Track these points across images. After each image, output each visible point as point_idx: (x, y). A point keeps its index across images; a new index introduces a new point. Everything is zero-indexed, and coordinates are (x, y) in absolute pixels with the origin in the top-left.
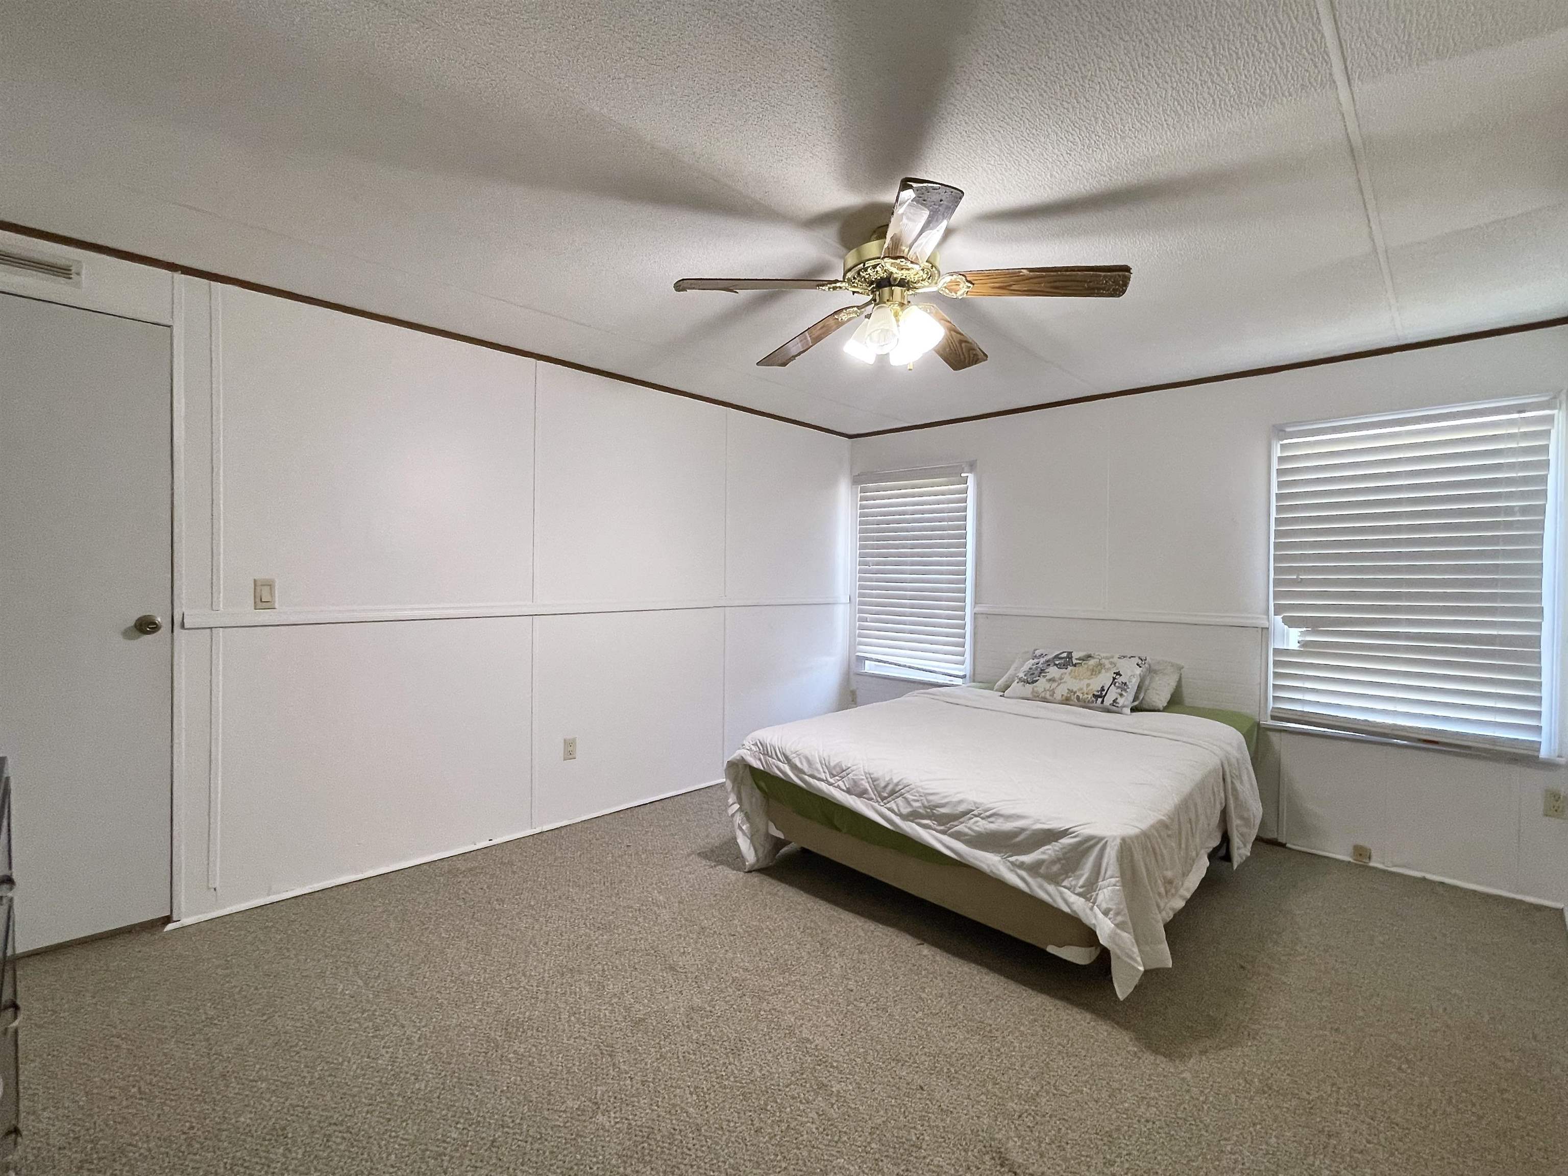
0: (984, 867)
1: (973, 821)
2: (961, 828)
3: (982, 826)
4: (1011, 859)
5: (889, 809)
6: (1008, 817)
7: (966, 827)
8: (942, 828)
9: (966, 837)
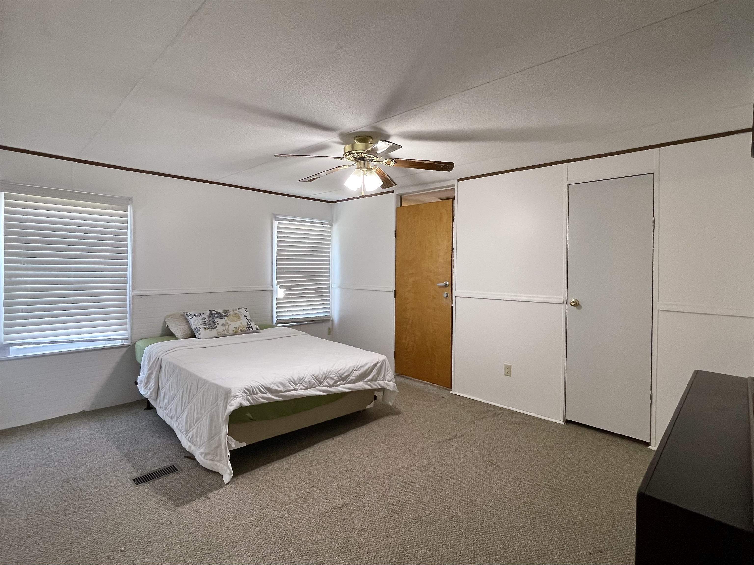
0: (360, 388)
1: (354, 373)
2: (351, 378)
3: (357, 373)
4: (365, 380)
5: (324, 386)
6: (363, 366)
7: (353, 376)
8: (345, 382)
9: (353, 381)
